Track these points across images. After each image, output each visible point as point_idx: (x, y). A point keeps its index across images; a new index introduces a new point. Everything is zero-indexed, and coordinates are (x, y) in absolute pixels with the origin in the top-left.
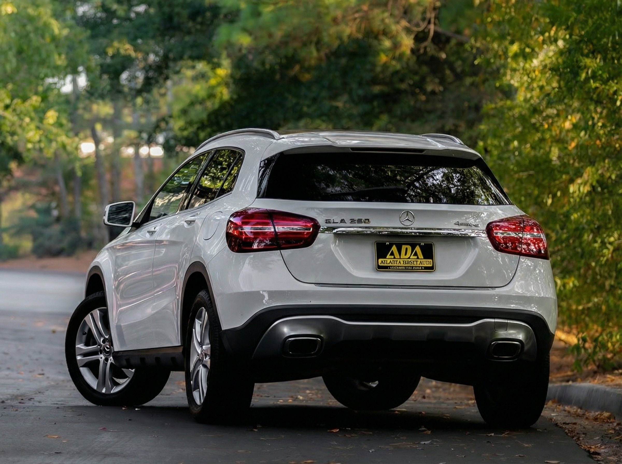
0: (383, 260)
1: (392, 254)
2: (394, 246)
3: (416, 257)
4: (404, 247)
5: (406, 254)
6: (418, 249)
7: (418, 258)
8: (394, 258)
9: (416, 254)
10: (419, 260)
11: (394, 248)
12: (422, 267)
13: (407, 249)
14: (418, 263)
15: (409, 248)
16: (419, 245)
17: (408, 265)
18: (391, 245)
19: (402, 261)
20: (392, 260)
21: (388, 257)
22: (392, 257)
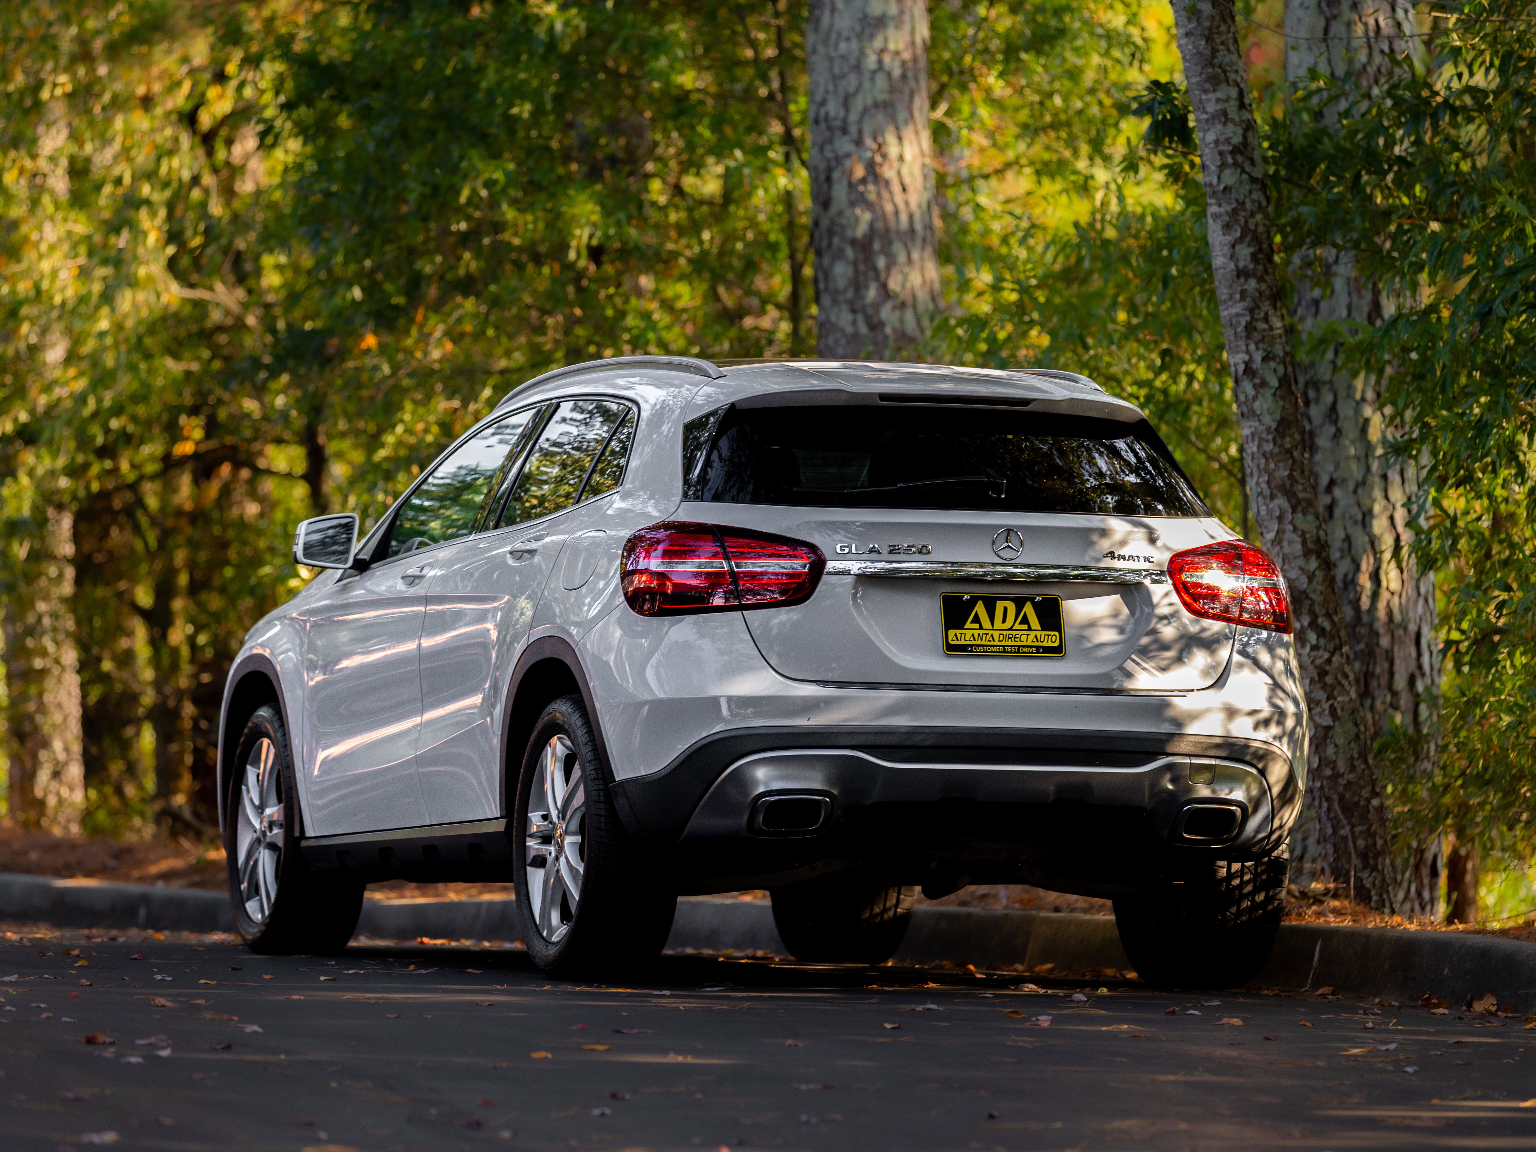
0: (958, 631)
1: (976, 620)
2: (980, 603)
3: (1025, 627)
4: (1000, 606)
5: (1004, 621)
6: (1028, 609)
7: (1030, 629)
8: (981, 628)
9: (1025, 620)
10: (1033, 634)
11: (980, 608)
12: (1038, 648)
13: (1006, 609)
14: (1031, 638)
15: (1011, 607)
16: (1032, 600)
17: (1010, 643)
18: (974, 601)
19: (996, 634)
20: (976, 633)
21: (968, 625)
22: (977, 626)
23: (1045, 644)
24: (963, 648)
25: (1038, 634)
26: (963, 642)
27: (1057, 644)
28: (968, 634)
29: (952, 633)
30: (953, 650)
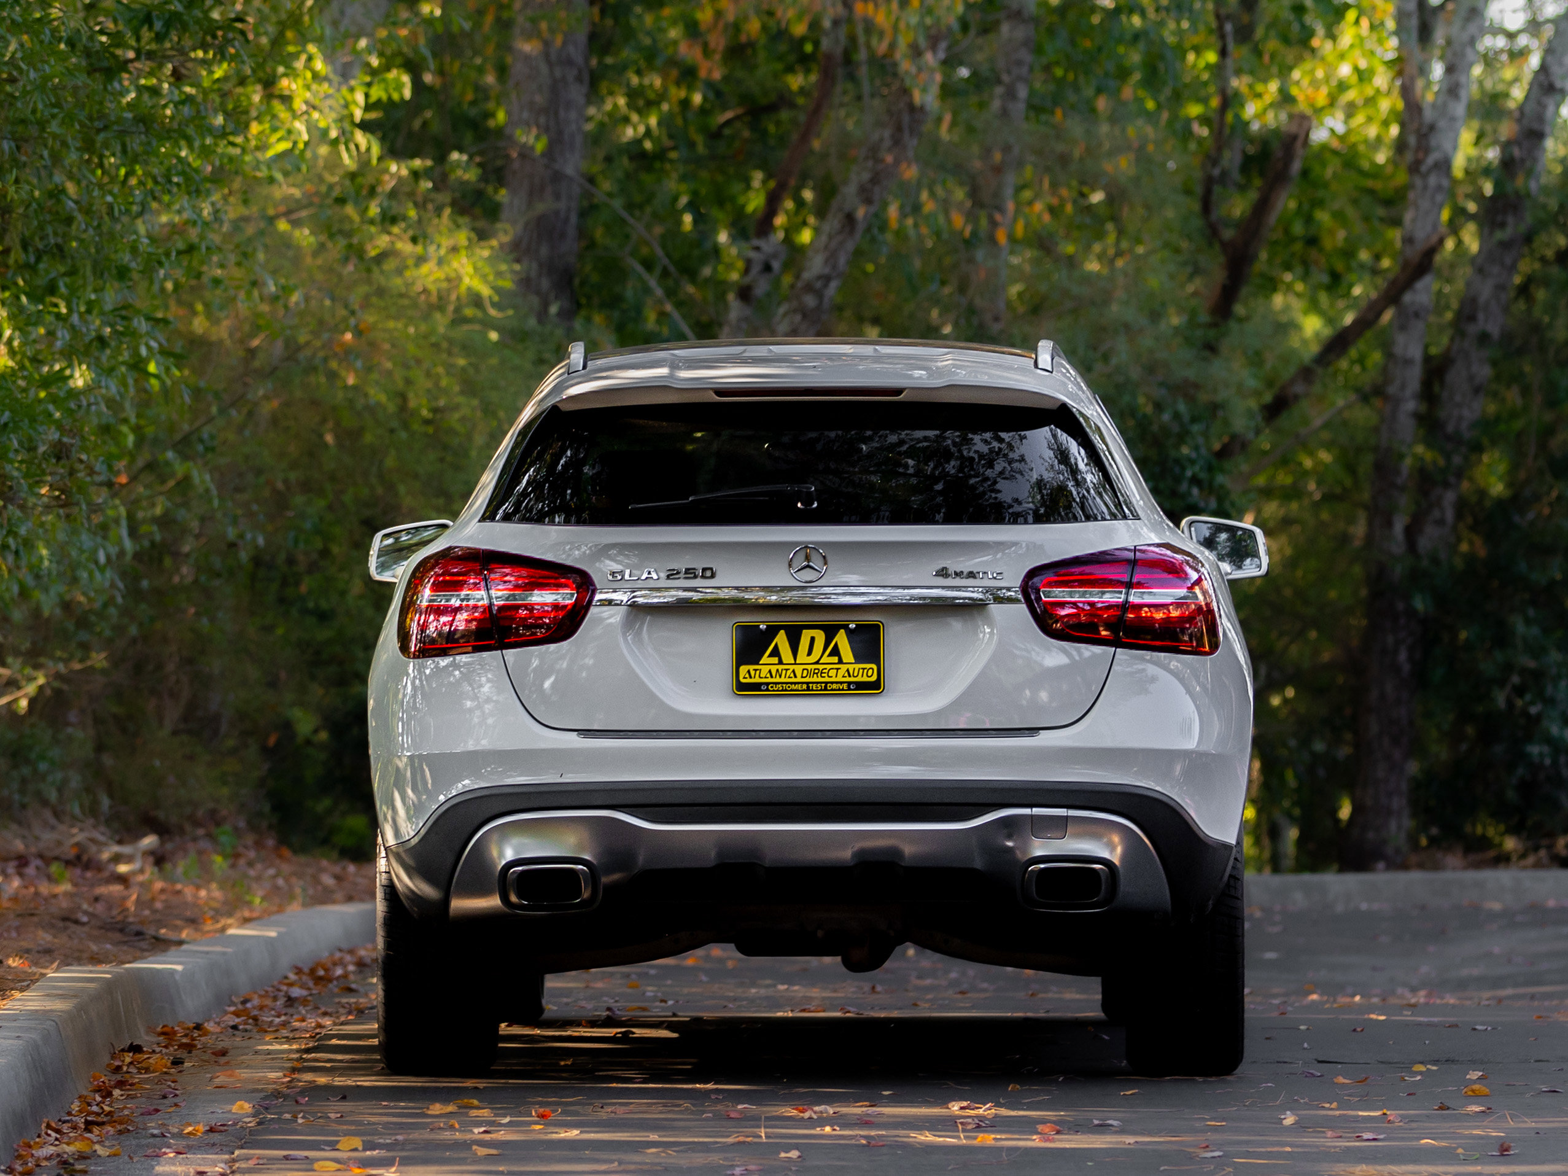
0: (751, 667)
1: (776, 653)
2: (782, 632)
3: (835, 659)
4: (806, 636)
5: (809, 653)
6: (841, 639)
7: (840, 662)
8: (781, 662)
9: (836, 652)
10: (844, 667)
11: (781, 640)
12: (849, 683)
13: (813, 639)
14: (841, 673)
15: (820, 636)
16: (846, 627)
17: (815, 679)
18: (773, 631)
19: (798, 669)
20: (774, 669)
21: (765, 659)
22: (775, 660)
23: (859, 679)
24: (756, 687)
25: (851, 667)
26: (757, 680)
27: (874, 678)
28: (764, 669)
29: (743, 669)
30: (745, 689)
